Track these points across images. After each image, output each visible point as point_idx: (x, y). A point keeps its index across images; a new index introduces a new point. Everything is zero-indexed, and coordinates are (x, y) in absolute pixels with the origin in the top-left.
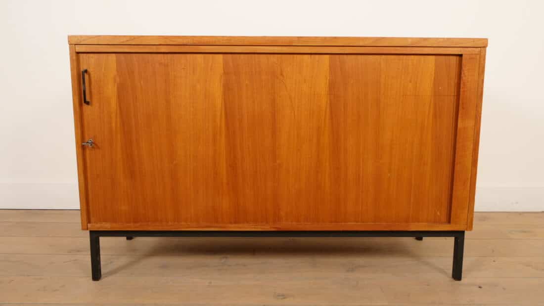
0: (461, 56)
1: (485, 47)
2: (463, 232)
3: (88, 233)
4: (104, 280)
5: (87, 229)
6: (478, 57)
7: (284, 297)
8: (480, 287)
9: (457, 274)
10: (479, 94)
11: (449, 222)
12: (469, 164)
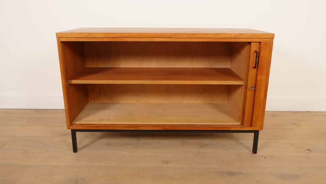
0: (260, 42)
1: (273, 38)
2: (258, 131)
3: (70, 131)
4: (79, 152)
5: (70, 129)
6: (269, 43)
7: (167, 162)
8: (265, 158)
9: (255, 151)
10: (269, 62)
11: (251, 125)
12: (263, 98)
